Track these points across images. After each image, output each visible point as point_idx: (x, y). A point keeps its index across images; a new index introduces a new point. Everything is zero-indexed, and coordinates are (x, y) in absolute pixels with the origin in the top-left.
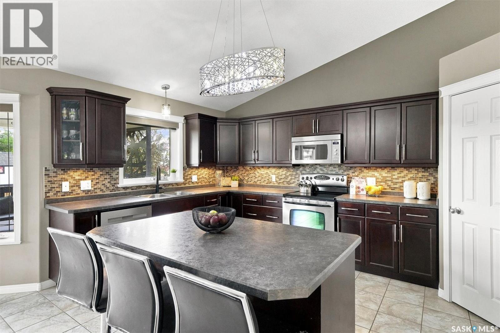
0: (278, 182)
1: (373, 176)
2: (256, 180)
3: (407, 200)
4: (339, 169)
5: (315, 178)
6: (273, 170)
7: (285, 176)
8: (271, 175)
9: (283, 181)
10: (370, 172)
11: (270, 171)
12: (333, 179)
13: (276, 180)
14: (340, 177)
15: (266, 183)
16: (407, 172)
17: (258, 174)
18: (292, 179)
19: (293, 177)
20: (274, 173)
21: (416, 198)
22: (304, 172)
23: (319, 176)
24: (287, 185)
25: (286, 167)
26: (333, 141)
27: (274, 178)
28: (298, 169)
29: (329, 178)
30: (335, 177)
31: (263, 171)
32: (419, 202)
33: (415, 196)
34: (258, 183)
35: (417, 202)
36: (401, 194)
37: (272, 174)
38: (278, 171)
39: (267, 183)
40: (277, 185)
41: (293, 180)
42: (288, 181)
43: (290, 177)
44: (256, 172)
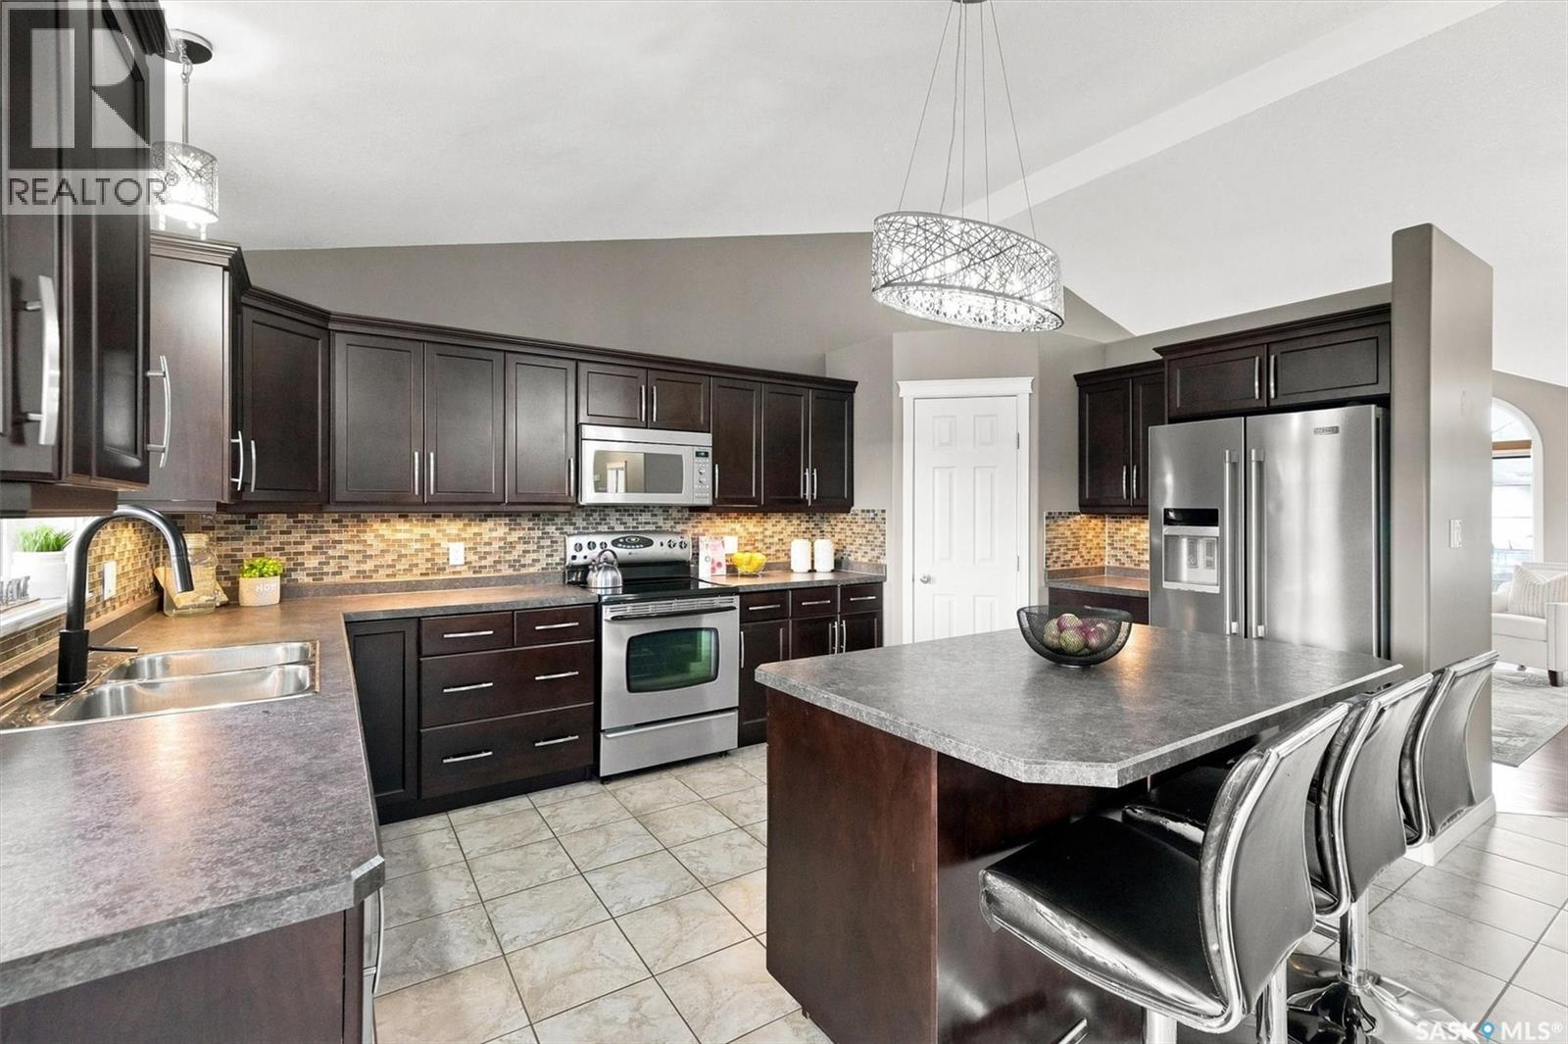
0: (474, 564)
1: (733, 532)
2: (368, 566)
3: (799, 576)
4: (664, 519)
5: (615, 543)
6: (453, 527)
7: (502, 544)
8: (445, 544)
9: (494, 562)
10: (727, 525)
11: (438, 531)
12: (662, 545)
13: (465, 558)
14: (677, 539)
15: (422, 574)
16: (784, 522)
17: (378, 546)
18: (528, 552)
19: (532, 547)
20: (458, 535)
21: (812, 571)
22: (569, 529)
23: (624, 538)
24: (511, 572)
25: (508, 514)
26: (696, 449)
27: (457, 554)
28: (548, 520)
29: (649, 543)
30: (665, 539)
31: (406, 531)
32: (818, 577)
33: (810, 568)
34: (381, 577)
35: (813, 577)
36: (787, 568)
37: (449, 540)
38: (476, 530)
39: (427, 574)
40: (470, 575)
41: (534, 556)
42: (514, 561)
43: (520, 547)
44: (369, 537)
